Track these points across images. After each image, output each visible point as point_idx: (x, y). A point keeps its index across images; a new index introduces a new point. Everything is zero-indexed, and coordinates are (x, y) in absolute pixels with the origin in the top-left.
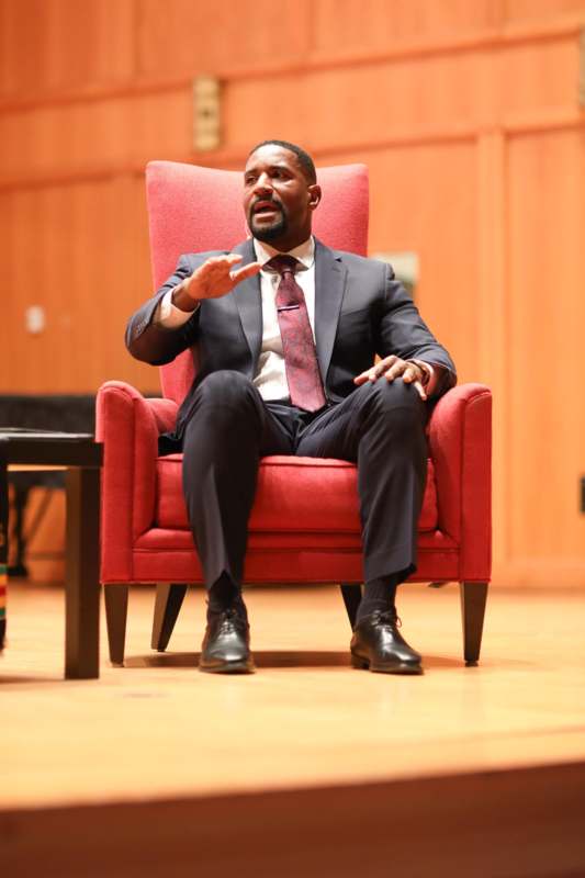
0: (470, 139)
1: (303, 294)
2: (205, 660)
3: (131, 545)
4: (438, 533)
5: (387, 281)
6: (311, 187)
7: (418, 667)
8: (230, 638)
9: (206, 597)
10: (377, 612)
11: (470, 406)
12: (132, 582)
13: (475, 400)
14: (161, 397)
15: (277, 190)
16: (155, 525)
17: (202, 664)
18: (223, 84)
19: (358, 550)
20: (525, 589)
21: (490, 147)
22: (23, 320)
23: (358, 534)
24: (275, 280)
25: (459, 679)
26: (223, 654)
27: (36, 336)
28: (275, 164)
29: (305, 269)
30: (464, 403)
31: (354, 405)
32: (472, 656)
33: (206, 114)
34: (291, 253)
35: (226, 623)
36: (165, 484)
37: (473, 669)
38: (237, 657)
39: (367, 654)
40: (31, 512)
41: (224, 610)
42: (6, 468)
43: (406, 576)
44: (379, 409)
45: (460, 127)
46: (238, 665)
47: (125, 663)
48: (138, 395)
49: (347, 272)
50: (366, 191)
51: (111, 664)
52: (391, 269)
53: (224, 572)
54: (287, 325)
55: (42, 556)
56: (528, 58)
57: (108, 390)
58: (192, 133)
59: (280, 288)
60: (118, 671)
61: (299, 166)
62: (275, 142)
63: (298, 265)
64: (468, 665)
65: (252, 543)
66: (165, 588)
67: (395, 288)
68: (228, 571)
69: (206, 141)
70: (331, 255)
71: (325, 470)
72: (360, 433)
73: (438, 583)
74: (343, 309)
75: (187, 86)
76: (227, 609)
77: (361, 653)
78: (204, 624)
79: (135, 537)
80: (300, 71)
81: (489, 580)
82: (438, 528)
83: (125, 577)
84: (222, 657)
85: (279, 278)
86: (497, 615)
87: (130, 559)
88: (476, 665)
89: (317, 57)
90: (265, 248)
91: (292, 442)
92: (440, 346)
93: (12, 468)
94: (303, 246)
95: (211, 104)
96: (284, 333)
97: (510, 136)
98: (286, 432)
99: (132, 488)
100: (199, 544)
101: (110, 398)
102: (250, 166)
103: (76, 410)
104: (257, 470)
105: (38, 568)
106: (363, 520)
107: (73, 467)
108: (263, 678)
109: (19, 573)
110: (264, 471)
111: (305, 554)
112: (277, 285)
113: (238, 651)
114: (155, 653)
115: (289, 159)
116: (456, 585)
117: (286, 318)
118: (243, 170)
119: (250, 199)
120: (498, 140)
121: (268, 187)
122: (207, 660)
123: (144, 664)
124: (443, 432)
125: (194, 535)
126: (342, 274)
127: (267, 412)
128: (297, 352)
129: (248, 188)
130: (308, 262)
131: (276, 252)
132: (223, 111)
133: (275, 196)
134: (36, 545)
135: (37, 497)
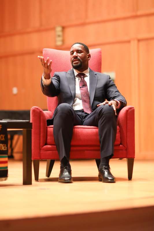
0: (129, 42)
1: (86, 83)
2: (60, 179)
3: (40, 150)
4: (121, 145)
5: (108, 79)
6: (88, 54)
7: (114, 181)
8: (66, 174)
9: (60, 163)
10: (104, 166)
11: (129, 112)
12: (40, 159)
13: (130, 110)
14: (47, 110)
15: (79, 56)
16: (46, 144)
17: (59, 180)
18: (63, 28)
19: (99, 150)
20: (145, 160)
21: (134, 44)
22: (12, 91)
23: (99, 146)
24: (79, 79)
25: (127, 184)
26: (65, 178)
27: (15, 95)
28: (78, 49)
29: (87, 76)
30: (127, 111)
31: (97, 112)
32: (130, 178)
33: (59, 36)
34: (83, 72)
35: (65, 170)
36: (49, 134)
37: (130, 181)
38: (68, 179)
39: (102, 177)
40: (14, 141)
41: (65, 166)
42: (7, 130)
43: (111, 157)
44: (103, 113)
45: (126, 38)
46: (69, 181)
47: (39, 180)
48: (42, 110)
49: (98, 77)
50: (101, 56)
51: (35, 181)
52: (109, 76)
53: (65, 156)
54: (82, 91)
55: (17, 153)
56: (144, 20)
57: (33, 109)
58: (55, 41)
59: (80, 81)
60: (37, 183)
61: (84, 49)
62: (78, 43)
63: (85, 75)
64: (129, 180)
65: (72, 148)
66: (49, 161)
67: (111, 81)
68: (66, 156)
69: (59, 43)
70: (94, 73)
71: (91, 129)
72: (99, 119)
73: (121, 158)
74: (97, 87)
75: (54, 29)
76: (66, 166)
77: (100, 177)
78: (60, 170)
79: (41, 147)
80: (83, 24)
81: (134, 158)
82: (121, 144)
83: (38, 158)
84: (64, 179)
85: (80, 79)
86: (136, 167)
87: (40, 153)
88: (131, 180)
89: (88, 21)
90: (76, 71)
91: (82, 122)
92: (122, 96)
93: (8, 130)
94: (86, 70)
95: (60, 33)
96: (81, 93)
97: (139, 41)
98: (81, 119)
99: (40, 134)
100: (58, 149)
101: (34, 111)
102: (71, 50)
103: (25, 114)
104: (73, 129)
105: (16, 156)
106: (100, 142)
107: (24, 129)
108: (75, 184)
109: (11, 157)
110: (75, 130)
111: (86, 151)
112: (80, 80)
113: (68, 177)
114: (47, 178)
115: (82, 47)
116: (126, 159)
117: (82, 89)
118: (70, 51)
119: (72, 59)
120: (136, 42)
121: (76, 55)
122: (61, 180)
123: (44, 181)
124: (122, 119)
125: (57, 147)
126: (97, 78)
127: (75, 114)
128: (85, 98)
129: (71, 56)
130: (88, 74)
131: (79, 72)
132: (63, 35)
133: (78, 57)
134: (16, 150)
135: (16, 137)
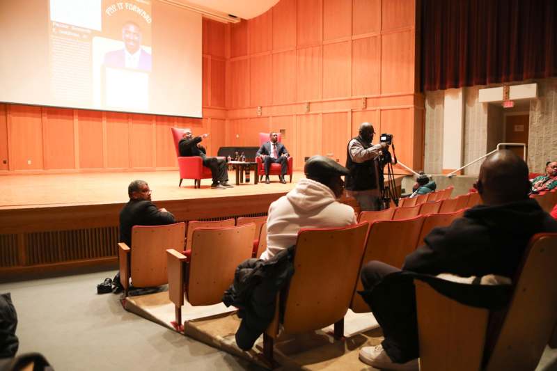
0: (292, 116)
8: (268, 180)
9: (265, 175)
18: (261, 107)
22: (236, 136)
27: (239, 138)
31: (280, 158)
33: (259, 111)
41: (267, 177)
46: (269, 182)
56: (299, 106)
69: (259, 114)
80: (271, 106)
84: (267, 182)
89: (273, 104)
91: (274, 162)
97: (297, 115)
